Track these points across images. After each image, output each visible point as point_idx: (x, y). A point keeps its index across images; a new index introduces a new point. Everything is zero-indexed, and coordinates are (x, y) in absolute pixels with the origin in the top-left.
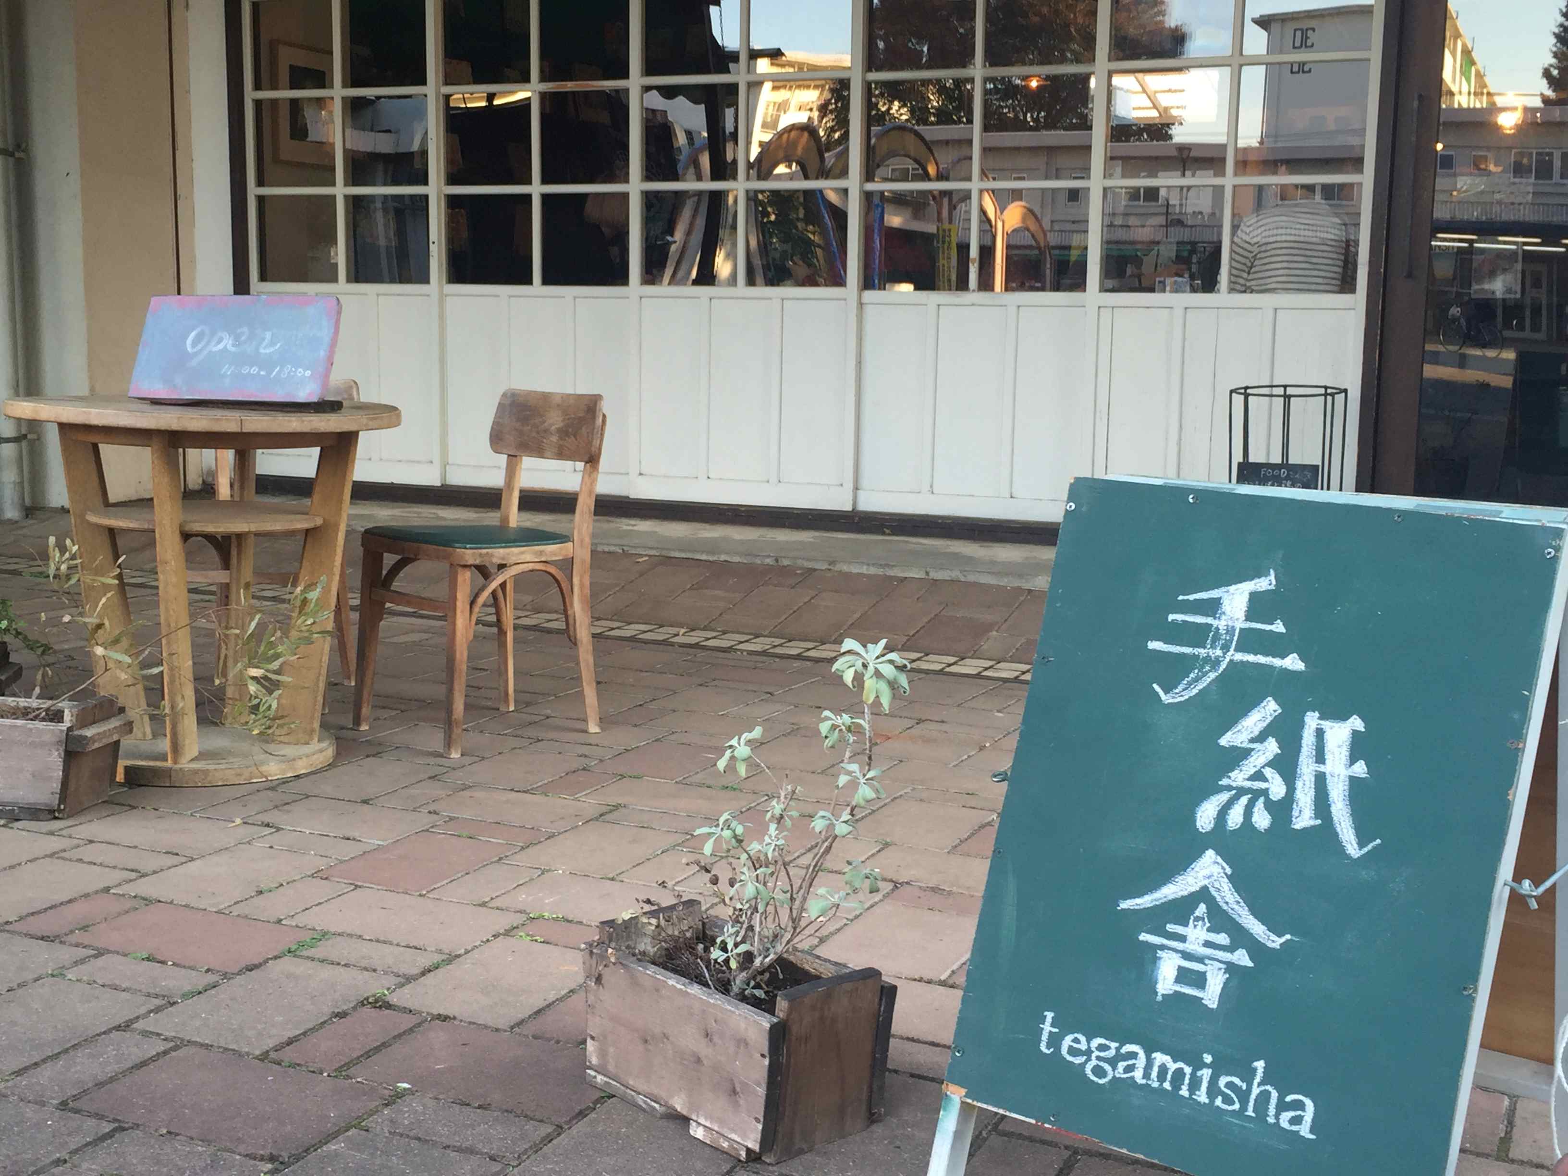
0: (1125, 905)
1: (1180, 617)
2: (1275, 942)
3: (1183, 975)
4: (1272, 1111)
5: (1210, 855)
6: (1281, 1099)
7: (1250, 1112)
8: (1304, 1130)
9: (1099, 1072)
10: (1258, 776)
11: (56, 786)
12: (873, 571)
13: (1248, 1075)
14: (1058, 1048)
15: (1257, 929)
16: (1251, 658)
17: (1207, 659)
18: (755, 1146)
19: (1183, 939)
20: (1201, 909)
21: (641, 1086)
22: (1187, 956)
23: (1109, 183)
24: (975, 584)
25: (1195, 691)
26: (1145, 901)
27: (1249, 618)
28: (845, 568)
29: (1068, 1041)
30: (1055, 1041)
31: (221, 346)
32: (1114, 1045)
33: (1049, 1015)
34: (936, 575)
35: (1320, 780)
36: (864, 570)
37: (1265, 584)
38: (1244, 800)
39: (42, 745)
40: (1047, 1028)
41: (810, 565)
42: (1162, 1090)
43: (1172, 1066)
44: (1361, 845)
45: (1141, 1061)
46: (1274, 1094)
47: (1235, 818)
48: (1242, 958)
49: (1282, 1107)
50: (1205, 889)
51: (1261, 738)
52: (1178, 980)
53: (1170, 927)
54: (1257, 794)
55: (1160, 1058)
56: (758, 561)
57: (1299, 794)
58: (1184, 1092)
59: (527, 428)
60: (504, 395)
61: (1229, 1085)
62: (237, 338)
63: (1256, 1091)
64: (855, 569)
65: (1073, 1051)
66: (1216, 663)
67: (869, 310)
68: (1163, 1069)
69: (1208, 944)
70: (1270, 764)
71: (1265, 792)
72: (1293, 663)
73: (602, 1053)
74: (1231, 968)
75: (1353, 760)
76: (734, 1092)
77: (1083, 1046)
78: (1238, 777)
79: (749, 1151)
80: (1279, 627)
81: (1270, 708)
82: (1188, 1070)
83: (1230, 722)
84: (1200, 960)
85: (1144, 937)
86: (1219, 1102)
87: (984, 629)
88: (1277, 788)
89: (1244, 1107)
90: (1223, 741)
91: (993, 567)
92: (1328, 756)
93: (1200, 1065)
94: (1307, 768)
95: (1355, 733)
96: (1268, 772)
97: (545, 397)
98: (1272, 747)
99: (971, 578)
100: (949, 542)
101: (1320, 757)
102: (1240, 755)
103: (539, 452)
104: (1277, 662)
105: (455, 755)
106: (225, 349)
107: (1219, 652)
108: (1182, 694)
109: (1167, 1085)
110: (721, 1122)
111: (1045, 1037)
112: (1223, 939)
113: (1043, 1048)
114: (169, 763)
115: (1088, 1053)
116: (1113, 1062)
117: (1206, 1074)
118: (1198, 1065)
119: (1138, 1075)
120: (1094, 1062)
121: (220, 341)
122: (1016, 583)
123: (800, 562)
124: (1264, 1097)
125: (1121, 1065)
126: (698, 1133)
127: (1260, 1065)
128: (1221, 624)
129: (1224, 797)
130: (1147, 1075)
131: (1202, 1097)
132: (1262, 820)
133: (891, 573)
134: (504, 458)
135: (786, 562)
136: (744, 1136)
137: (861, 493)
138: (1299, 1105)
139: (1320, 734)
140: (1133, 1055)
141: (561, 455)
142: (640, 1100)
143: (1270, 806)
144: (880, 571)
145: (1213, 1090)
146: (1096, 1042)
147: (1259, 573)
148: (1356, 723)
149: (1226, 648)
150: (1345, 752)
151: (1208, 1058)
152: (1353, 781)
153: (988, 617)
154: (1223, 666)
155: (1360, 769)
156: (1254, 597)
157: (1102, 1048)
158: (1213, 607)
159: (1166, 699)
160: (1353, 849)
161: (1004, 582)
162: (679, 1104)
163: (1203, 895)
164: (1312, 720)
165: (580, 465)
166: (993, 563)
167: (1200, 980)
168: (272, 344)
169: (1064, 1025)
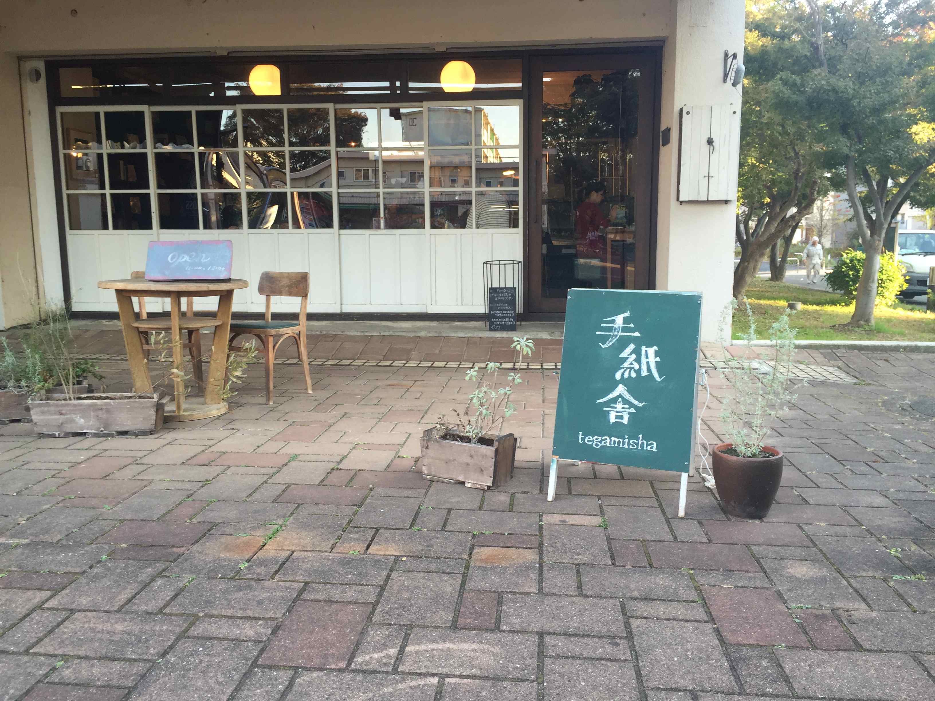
0: (599, 401)
1: (604, 325)
2: (641, 405)
3: (617, 417)
4: (645, 446)
5: (621, 386)
6: (647, 444)
7: (639, 448)
8: (654, 450)
9: (597, 445)
10: (631, 364)
11: (153, 422)
12: (359, 334)
13: (638, 439)
14: (584, 441)
15: (636, 402)
16: (625, 334)
17: (613, 335)
18: (490, 484)
19: (616, 408)
20: (620, 400)
21: (446, 476)
22: (617, 412)
23: (432, 190)
24: (398, 336)
25: (611, 344)
26: (604, 400)
27: (624, 323)
28: (348, 333)
29: (587, 439)
30: (583, 439)
31: (184, 260)
32: (600, 438)
33: (581, 433)
34: (383, 334)
35: (648, 363)
36: (356, 333)
37: (627, 314)
38: (628, 370)
39: (147, 407)
40: (580, 436)
41: (334, 333)
42: (615, 447)
43: (617, 440)
44: (660, 378)
45: (608, 440)
46: (645, 442)
47: (626, 375)
48: (632, 410)
49: (648, 445)
50: (620, 394)
51: (631, 354)
52: (616, 418)
53: (612, 405)
54: (631, 368)
55: (613, 439)
56: (313, 333)
57: (642, 367)
58: (621, 446)
59: (273, 286)
60: (263, 274)
61: (633, 442)
62: (191, 257)
63: (640, 442)
64: (352, 334)
65: (588, 441)
66: (616, 336)
67: (342, 237)
68: (615, 441)
69: (623, 408)
70: (634, 360)
71: (633, 368)
72: (637, 334)
73: (429, 469)
74: (630, 413)
75: (656, 357)
76: (482, 471)
77: (591, 439)
78: (626, 365)
79: (488, 486)
80: (632, 325)
81: (632, 347)
82: (621, 440)
83: (622, 351)
84: (621, 412)
85: (605, 409)
86: (631, 447)
87: (409, 351)
88: (637, 366)
89: (638, 447)
90: (621, 356)
91: (402, 329)
92: (649, 356)
93: (625, 438)
94: (644, 360)
95: (656, 350)
96: (634, 363)
97: (281, 274)
98: (634, 356)
99: (397, 334)
100: (381, 322)
101: (647, 357)
102: (625, 359)
103: (280, 293)
104: (633, 334)
105: (271, 403)
106: (186, 261)
107: (616, 333)
108: (608, 345)
109: (616, 445)
110: (477, 480)
111: (580, 439)
112: (627, 406)
113: (580, 441)
114: (177, 414)
115: (593, 441)
116: (600, 442)
117: (626, 441)
118: (624, 439)
119: (608, 444)
120: (595, 443)
121: (183, 258)
122: (414, 334)
123: (330, 332)
124: (643, 443)
125: (603, 442)
126: (468, 485)
127: (641, 436)
128: (616, 326)
129: (622, 370)
130: (610, 444)
131: (626, 446)
132: (633, 375)
133: (366, 334)
134: (264, 297)
135: (325, 333)
136: (486, 483)
137: (343, 306)
138: (652, 444)
139: (646, 351)
140: (606, 439)
141: (290, 294)
142: (445, 480)
143: (635, 371)
144: (362, 334)
145: (629, 444)
146: (595, 438)
147: (625, 312)
148: (655, 348)
149: (618, 332)
150: (653, 355)
151: (626, 437)
152: (656, 362)
153: (409, 347)
154: (618, 337)
155: (658, 359)
156: (624, 318)
157: (597, 439)
158: (613, 322)
159: (603, 346)
160: (658, 379)
161: (408, 334)
162: (461, 479)
163: (620, 396)
164: (644, 348)
165: (300, 298)
166: (401, 328)
167: (622, 417)
168: (206, 258)
169: (585, 435)
